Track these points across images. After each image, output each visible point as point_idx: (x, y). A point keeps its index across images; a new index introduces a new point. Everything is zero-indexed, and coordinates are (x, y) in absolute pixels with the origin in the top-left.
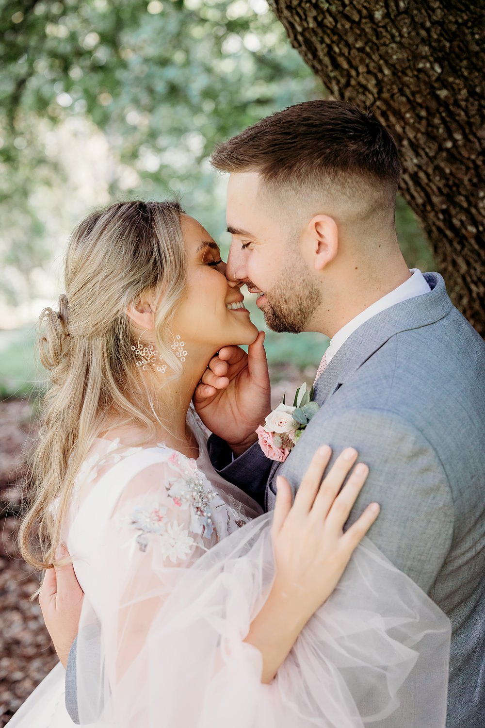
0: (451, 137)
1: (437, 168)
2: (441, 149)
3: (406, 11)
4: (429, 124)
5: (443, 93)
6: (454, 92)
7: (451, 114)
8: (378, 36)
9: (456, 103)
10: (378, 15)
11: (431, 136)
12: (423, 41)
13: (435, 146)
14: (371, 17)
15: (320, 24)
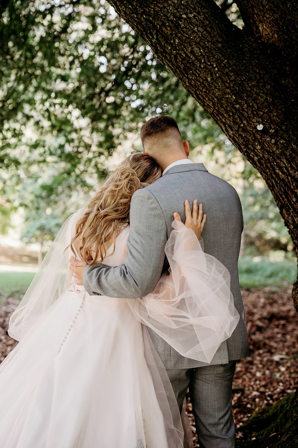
0: (242, 122)
1: (240, 135)
2: (239, 127)
3: (220, 77)
4: (233, 118)
5: (237, 106)
6: (242, 106)
7: (242, 114)
8: (210, 87)
9: (243, 110)
10: (209, 79)
11: (235, 123)
12: (227, 88)
13: (237, 126)
14: (207, 80)
15: (190, 84)
